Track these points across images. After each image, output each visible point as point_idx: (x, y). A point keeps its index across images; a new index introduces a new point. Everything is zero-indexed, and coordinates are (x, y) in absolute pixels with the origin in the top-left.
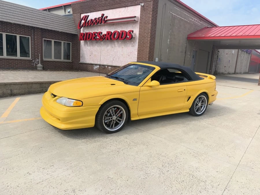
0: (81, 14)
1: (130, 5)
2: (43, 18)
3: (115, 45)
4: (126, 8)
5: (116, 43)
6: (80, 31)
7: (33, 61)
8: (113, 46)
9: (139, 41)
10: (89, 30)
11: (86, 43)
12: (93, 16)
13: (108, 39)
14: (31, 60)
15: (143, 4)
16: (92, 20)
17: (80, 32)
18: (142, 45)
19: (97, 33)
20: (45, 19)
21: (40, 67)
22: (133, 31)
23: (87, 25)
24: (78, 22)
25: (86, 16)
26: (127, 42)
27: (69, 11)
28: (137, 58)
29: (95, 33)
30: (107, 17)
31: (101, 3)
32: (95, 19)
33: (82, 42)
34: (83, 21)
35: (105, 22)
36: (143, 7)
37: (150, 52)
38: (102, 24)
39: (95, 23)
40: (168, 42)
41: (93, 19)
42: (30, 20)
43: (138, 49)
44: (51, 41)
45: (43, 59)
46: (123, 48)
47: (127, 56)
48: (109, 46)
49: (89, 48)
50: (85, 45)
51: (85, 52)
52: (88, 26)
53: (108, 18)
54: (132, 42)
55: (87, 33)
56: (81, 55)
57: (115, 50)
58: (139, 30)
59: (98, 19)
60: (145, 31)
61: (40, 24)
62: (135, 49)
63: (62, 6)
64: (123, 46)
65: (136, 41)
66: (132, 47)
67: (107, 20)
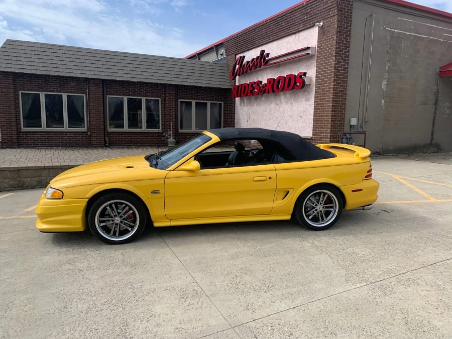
0: (236, 55)
1: (302, 29)
2: (179, 70)
3: (280, 100)
4: (297, 34)
5: (282, 97)
6: (235, 83)
7: (164, 134)
8: (278, 102)
9: (316, 90)
10: (246, 80)
11: (242, 101)
12: (251, 55)
13: (269, 93)
14: (161, 133)
15: (321, 24)
16: (248, 62)
17: (235, 85)
18: (321, 97)
19: (255, 83)
20: (181, 70)
21: (172, 143)
22: (305, 74)
23: (242, 71)
24: (231, 68)
25: (241, 57)
26: (298, 94)
27: (221, 53)
28: (314, 121)
29: (252, 84)
30: (268, 55)
31: (260, 34)
32: (253, 60)
33: (237, 99)
34: (237, 66)
35: (266, 62)
36: (321, 29)
37: (334, 108)
38: (262, 67)
39: (252, 66)
40: (384, 87)
41: (250, 60)
42: (159, 75)
43: (315, 104)
44: (191, 102)
45: (179, 130)
46: (292, 104)
47: (299, 118)
48: (273, 103)
49: (246, 108)
50: (241, 104)
51: (241, 117)
52: (243, 73)
53: (270, 56)
54: (306, 93)
55: (242, 85)
56: (236, 121)
57: (281, 110)
58: (316, 70)
59: (255, 60)
60: (325, 71)
61: (174, 79)
62: (310, 105)
63: (212, 48)
64: (293, 101)
65: (312, 91)
66: (306, 101)
67: (268, 60)
